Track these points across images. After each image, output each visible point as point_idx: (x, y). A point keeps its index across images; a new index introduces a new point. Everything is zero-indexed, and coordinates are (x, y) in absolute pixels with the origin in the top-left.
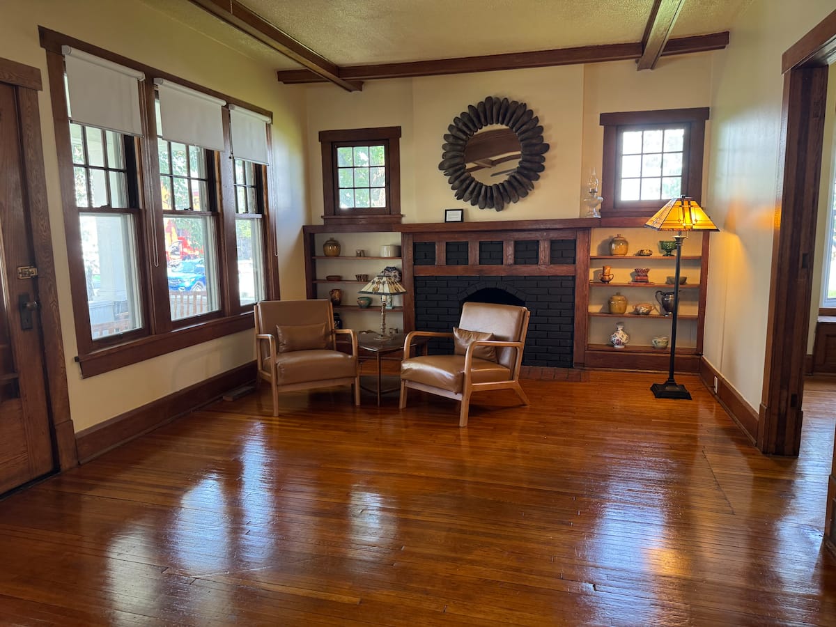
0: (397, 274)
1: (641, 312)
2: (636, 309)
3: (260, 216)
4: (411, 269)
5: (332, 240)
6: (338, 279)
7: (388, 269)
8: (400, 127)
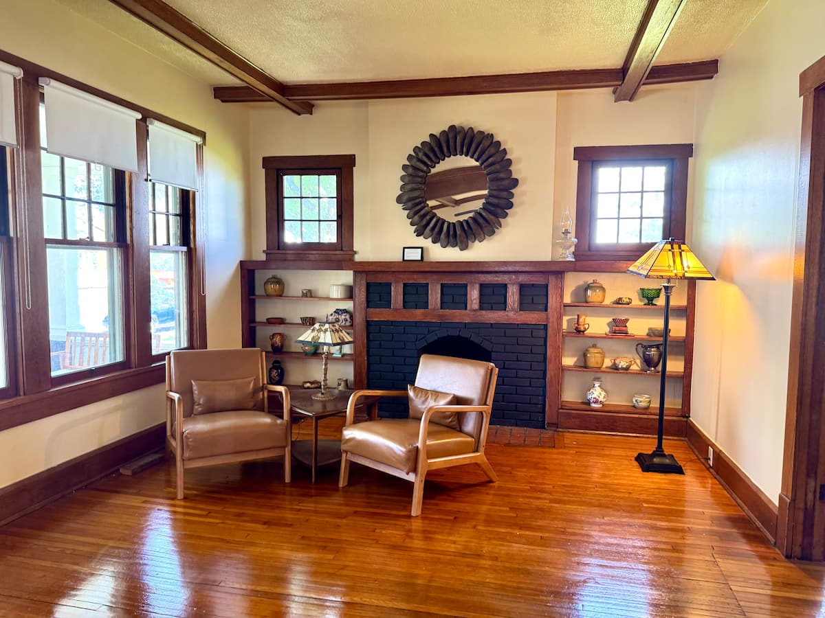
0: (348, 317)
1: (620, 366)
2: (615, 364)
3: (185, 249)
4: (364, 312)
5: (274, 277)
6: (281, 321)
7: (337, 312)
8: (354, 155)
